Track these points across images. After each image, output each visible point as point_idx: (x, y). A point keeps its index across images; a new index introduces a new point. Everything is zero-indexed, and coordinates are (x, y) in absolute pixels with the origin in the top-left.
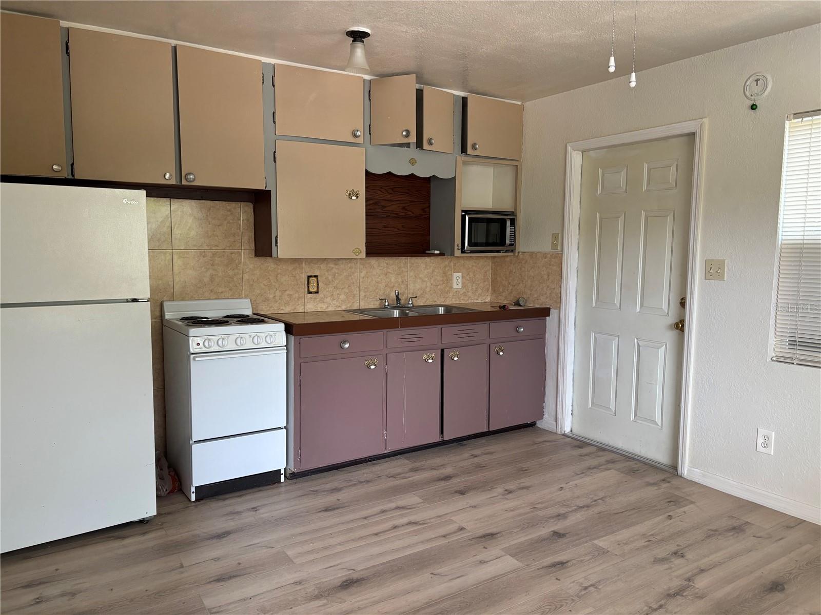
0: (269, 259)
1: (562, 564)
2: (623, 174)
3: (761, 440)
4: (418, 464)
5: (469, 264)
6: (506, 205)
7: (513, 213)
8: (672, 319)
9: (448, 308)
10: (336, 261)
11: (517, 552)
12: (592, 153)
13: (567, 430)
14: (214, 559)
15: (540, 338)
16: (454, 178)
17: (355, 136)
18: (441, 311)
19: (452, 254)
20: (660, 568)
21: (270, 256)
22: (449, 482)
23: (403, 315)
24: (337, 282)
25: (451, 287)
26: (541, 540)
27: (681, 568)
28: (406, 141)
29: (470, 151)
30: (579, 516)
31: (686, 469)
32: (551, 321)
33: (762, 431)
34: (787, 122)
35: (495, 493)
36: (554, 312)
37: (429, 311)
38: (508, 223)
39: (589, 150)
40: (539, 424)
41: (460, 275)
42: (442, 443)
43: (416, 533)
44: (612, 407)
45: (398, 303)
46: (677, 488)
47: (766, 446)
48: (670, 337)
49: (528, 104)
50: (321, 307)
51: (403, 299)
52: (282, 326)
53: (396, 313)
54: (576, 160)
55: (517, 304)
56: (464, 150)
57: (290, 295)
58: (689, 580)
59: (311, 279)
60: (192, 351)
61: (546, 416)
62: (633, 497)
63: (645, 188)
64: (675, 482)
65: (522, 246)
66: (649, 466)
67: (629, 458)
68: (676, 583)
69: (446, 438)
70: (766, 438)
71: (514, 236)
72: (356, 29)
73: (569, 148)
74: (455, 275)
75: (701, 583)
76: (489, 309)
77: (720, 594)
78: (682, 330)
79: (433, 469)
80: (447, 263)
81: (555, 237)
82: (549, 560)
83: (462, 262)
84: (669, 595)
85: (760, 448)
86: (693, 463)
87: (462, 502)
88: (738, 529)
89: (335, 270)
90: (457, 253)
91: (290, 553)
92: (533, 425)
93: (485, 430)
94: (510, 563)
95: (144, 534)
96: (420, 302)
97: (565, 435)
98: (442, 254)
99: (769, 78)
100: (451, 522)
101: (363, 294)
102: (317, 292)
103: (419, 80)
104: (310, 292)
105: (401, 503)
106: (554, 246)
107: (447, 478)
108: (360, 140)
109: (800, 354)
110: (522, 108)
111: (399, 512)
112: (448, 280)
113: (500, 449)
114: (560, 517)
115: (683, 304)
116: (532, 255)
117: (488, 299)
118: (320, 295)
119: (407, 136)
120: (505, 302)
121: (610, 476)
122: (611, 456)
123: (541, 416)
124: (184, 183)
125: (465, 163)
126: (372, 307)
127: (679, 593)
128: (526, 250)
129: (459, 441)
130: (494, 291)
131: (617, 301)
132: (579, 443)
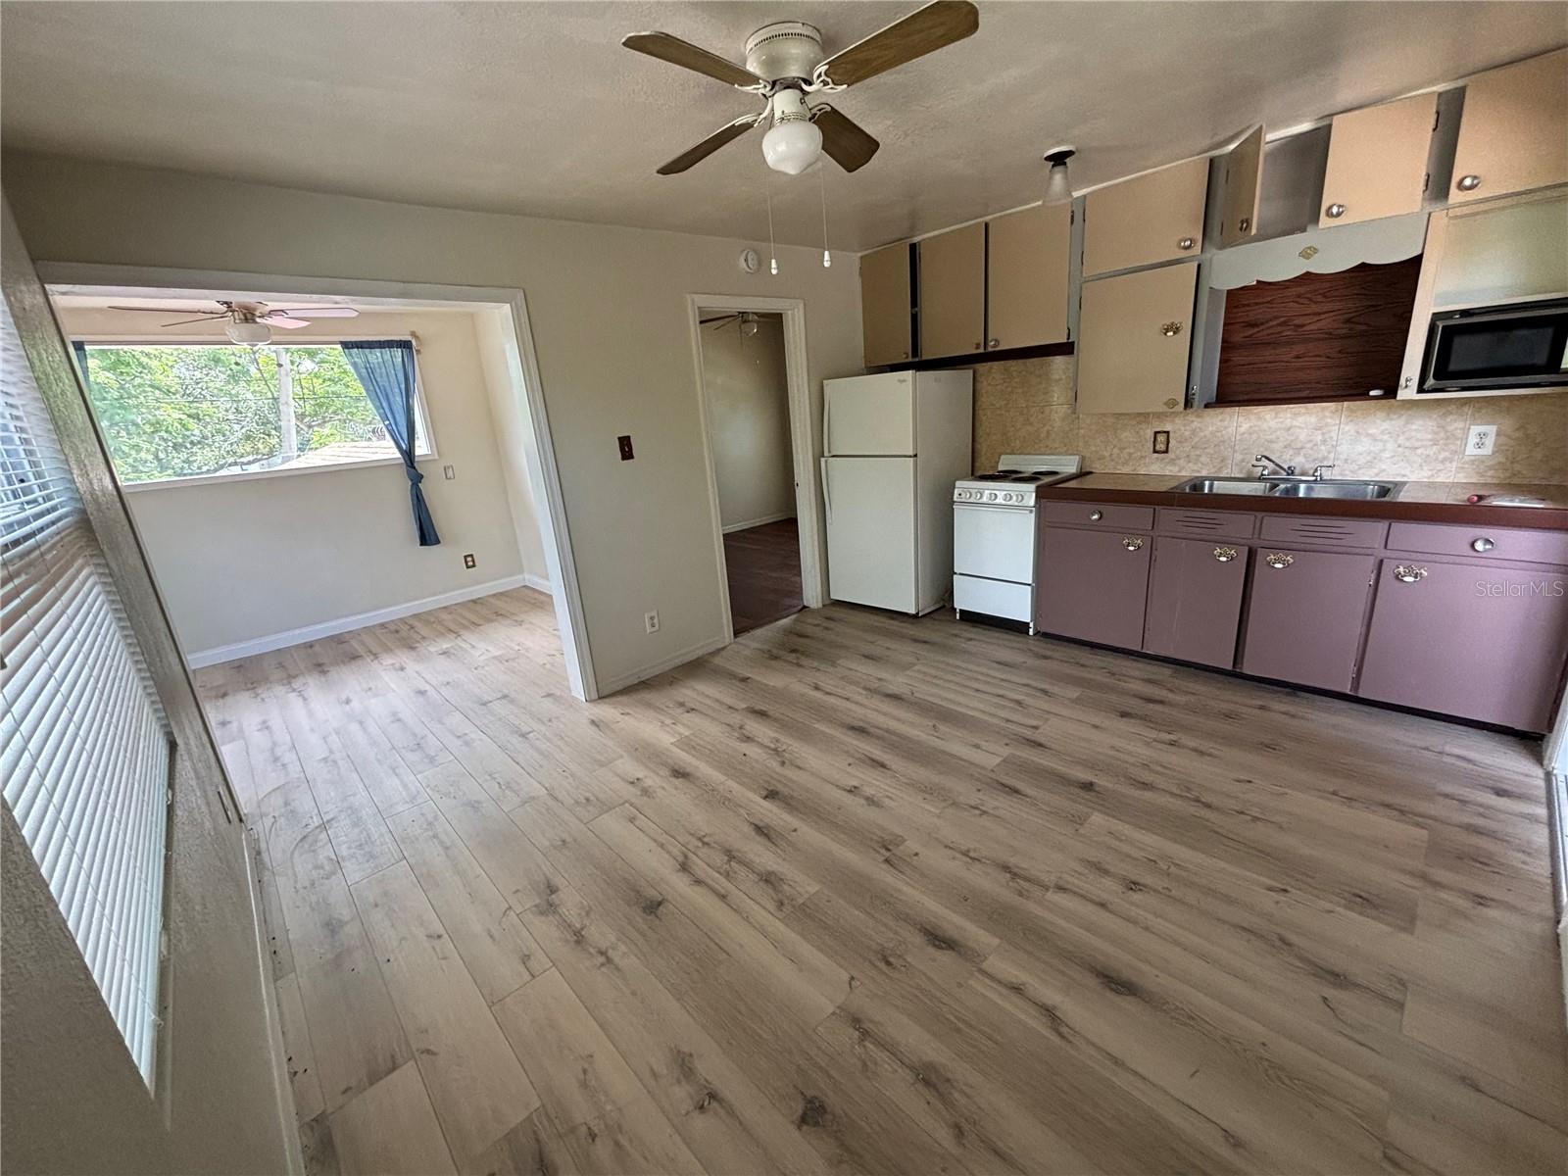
16: (1420, 257)
17: (1183, 248)
29: (1453, 197)
41: (1490, 429)
50: (1170, 470)
52: (1033, 487)
57: (1130, 454)
59: (1158, 435)
60: (955, 499)
74: (1475, 429)
89: (1195, 424)
90: (1406, 393)
101: (1238, 456)
102: (1166, 452)
104: (1155, 452)
112: (1448, 438)
118: (1171, 455)
124: (989, 349)
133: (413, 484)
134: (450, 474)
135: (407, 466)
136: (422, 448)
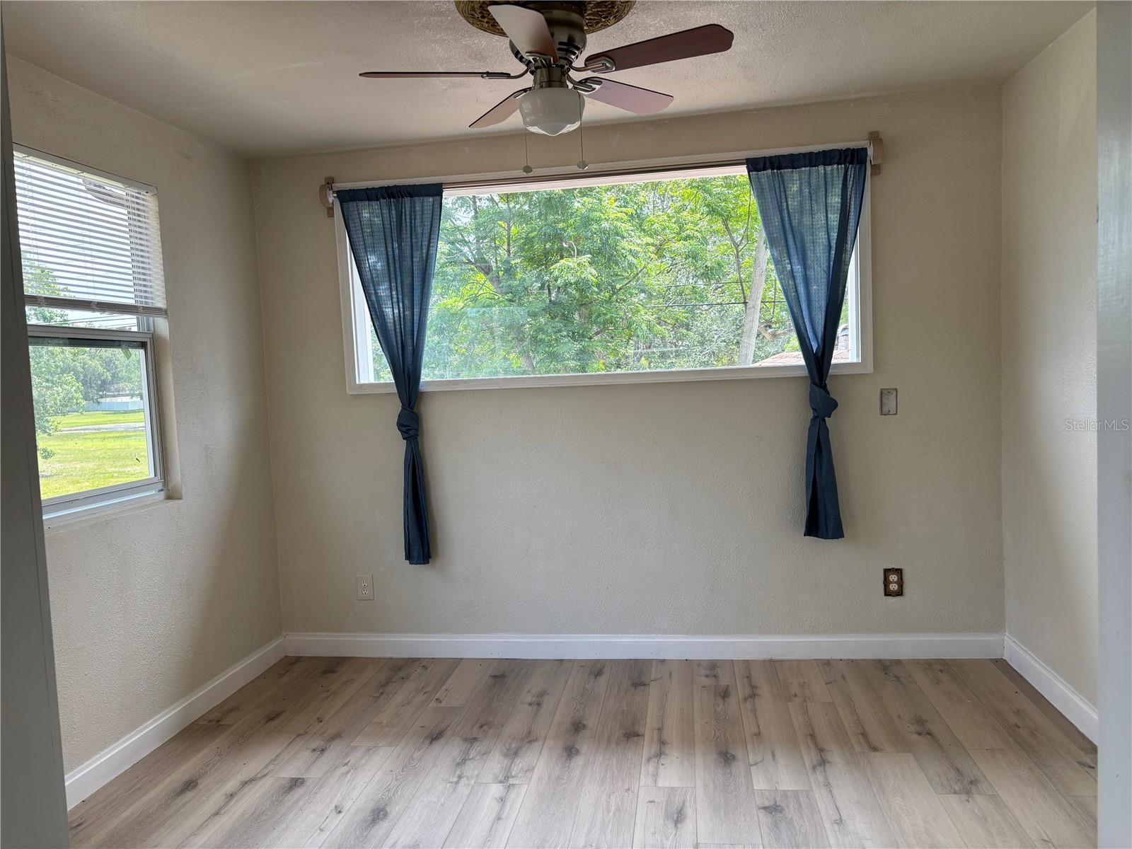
133: (815, 418)
134: (890, 404)
135: (813, 383)
136: (847, 351)
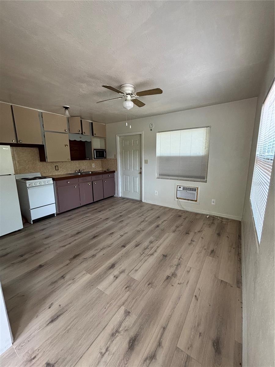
0: (45, 162)
1: (122, 221)
2: (128, 142)
3: (155, 193)
4: (89, 208)
5: (96, 161)
6: (104, 148)
7: (105, 150)
8: (139, 172)
9: (92, 172)
10: (62, 162)
11: (113, 220)
12: (122, 137)
13: (120, 196)
14: (43, 235)
15: (113, 177)
16: (91, 142)
17: (66, 131)
18: (90, 173)
19: (92, 159)
20: (140, 218)
21: (45, 161)
22: (97, 210)
23: (81, 174)
24: (63, 167)
25: (92, 167)
26: (118, 217)
27: (143, 217)
28: (79, 133)
29: (94, 135)
30: (125, 212)
31: (143, 201)
32: (115, 174)
33: (155, 191)
34: (157, 133)
35: (107, 210)
36: (116, 172)
37: (88, 173)
38: (104, 152)
39: (121, 136)
40: (114, 196)
41: (94, 164)
42: (94, 202)
43: (91, 221)
44: (129, 190)
45: (79, 171)
46: (142, 204)
47: (156, 194)
48: (139, 175)
49: (106, 125)
50: (59, 174)
51: (80, 170)
52: (51, 179)
53: (79, 174)
54: (118, 138)
55: (108, 170)
56: (93, 135)
57: (51, 171)
58: (145, 219)
59: (56, 167)
60: (28, 187)
61: (116, 194)
62: (134, 207)
63: (133, 145)
64: (141, 203)
65: (108, 157)
66: (137, 201)
67: (133, 200)
68: (143, 220)
69: (95, 201)
70: (156, 192)
71: (106, 155)
72: (66, 106)
73: (117, 136)
74: (93, 164)
75: (147, 219)
76: (101, 172)
77: (149, 220)
78: (141, 174)
79: (92, 208)
80: (90, 161)
81: (115, 155)
82: (120, 221)
83: (94, 161)
84: (141, 222)
85: (155, 195)
86: (144, 199)
87: (101, 213)
88: (152, 209)
89: (62, 164)
90: (93, 159)
91: (62, 230)
92: (113, 196)
93: (103, 198)
94: (112, 222)
95: (21, 233)
96: (85, 171)
97: (120, 197)
98: (89, 159)
99: (154, 124)
100: (99, 217)
101: (70, 170)
102: (58, 170)
103: (81, 118)
104: (56, 170)
105: (86, 216)
106: (115, 157)
107: (96, 209)
108: (67, 132)
109: (161, 177)
110: (105, 125)
111: (86, 218)
112: (91, 165)
113: (106, 202)
114: (121, 213)
115: (141, 169)
116: (110, 159)
117: (101, 169)
118: (59, 170)
119: (79, 131)
120: (105, 170)
121: (129, 204)
122: (129, 200)
123: (115, 194)
124: (19, 143)
125: (93, 138)
126: (72, 173)
127: (143, 221)
128: (109, 158)
129: (97, 201)
130: (102, 167)
131: (129, 169)
132: (123, 198)
